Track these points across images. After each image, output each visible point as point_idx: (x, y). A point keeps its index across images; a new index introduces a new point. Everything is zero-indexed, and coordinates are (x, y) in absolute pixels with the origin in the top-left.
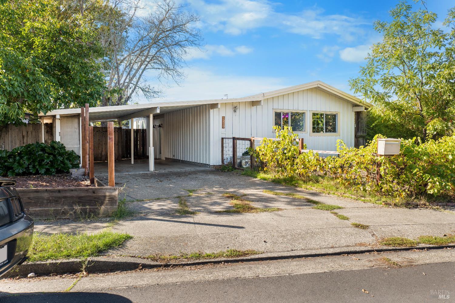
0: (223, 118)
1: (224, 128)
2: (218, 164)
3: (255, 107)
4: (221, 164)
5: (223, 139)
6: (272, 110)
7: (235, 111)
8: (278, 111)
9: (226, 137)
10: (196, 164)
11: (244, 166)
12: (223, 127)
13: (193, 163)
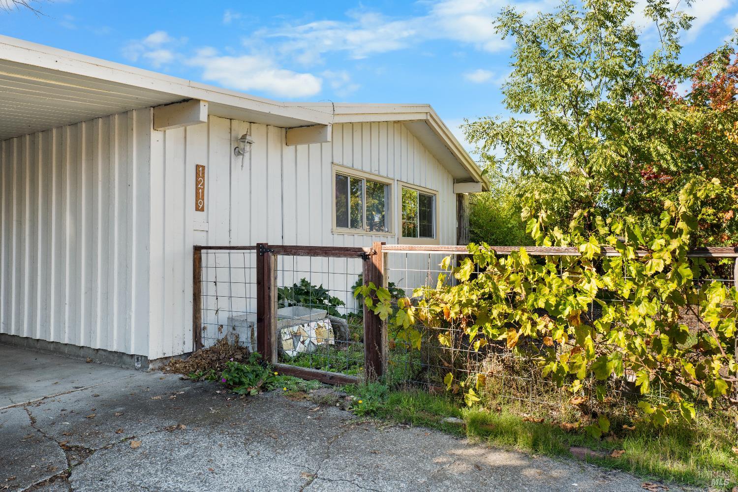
0: (200, 171)
1: (202, 210)
2: (178, 351)
3: (292, 148)
4: (189, 347)
5: (197, 249)
6: (329, 165)
7: (238, 152)
8: (344, 171)
9: (210, 245)
10: (66, 350)
11: (290, 353)
12: (199, 208)
13: (52, 347)
